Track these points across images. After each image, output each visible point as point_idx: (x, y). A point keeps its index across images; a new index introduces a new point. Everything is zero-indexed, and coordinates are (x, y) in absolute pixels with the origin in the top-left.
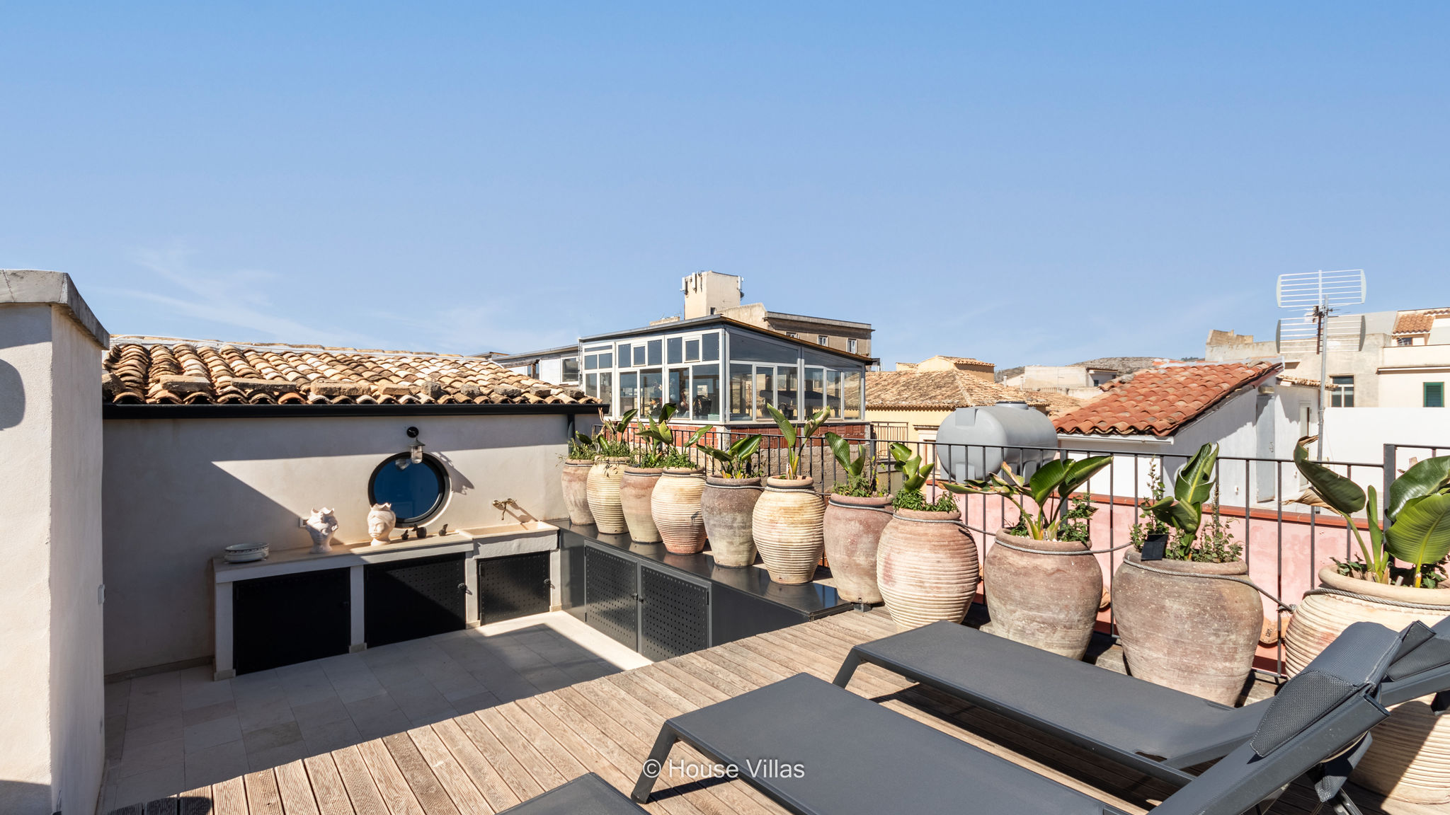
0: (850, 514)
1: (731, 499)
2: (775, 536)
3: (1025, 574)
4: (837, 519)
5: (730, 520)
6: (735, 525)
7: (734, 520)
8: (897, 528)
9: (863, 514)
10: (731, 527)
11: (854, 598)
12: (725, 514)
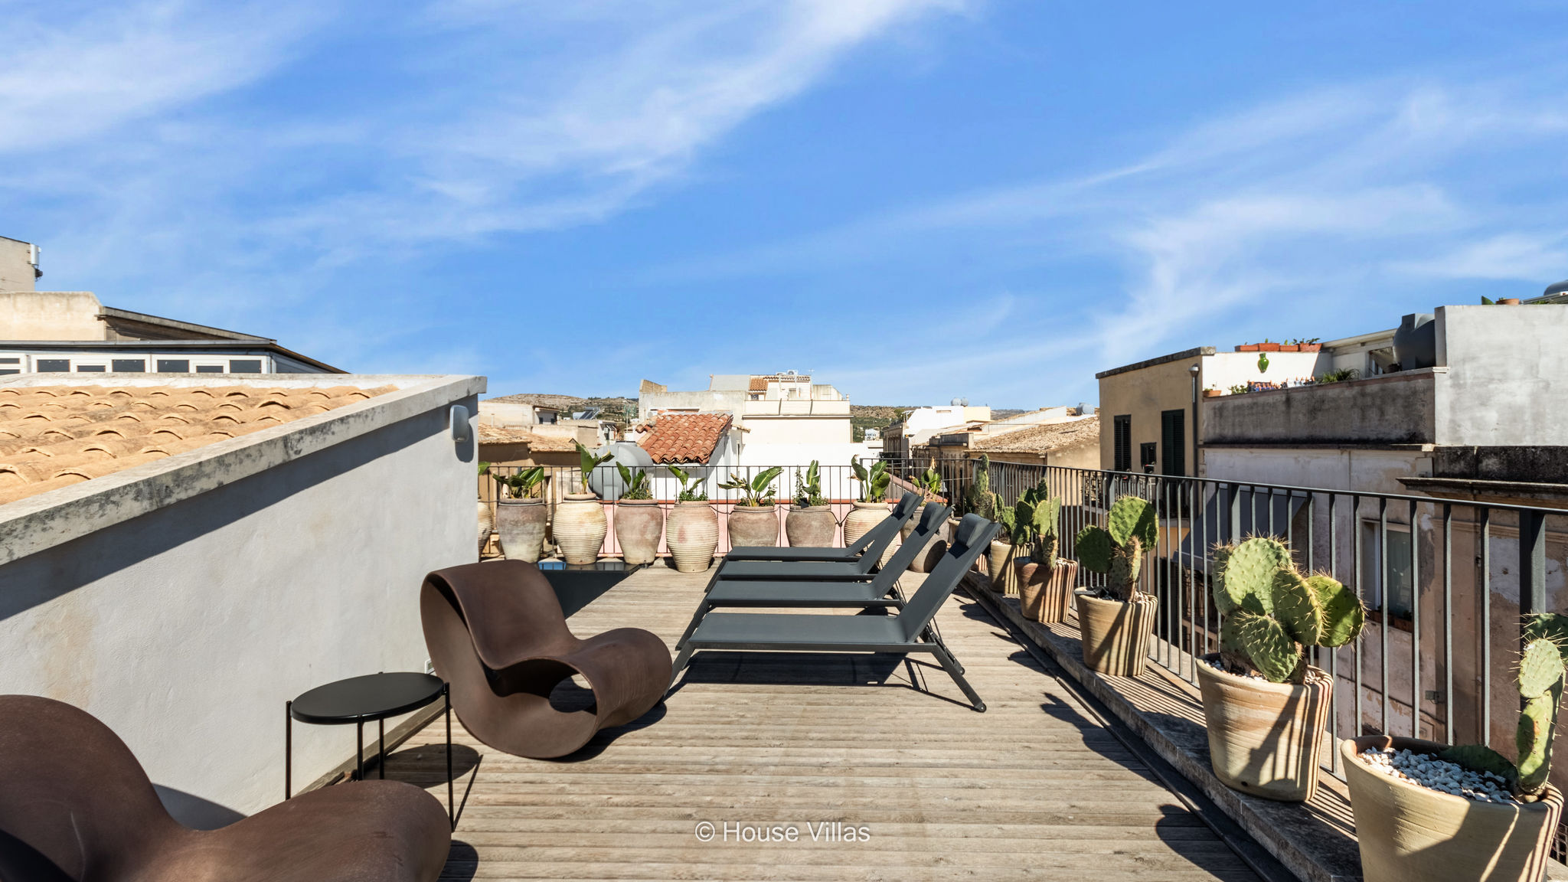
0: (642, 510)
1: (532, 513)
2: (583, 531)
3: (757, 523)
4: (634, 514)
5: (531, 528)
6: (535, 532)
7: (535, 527)
8: (684, 512)
9: (649, 509)
10: (532, 534)
11: (642, 561)
12: (528, 524)
